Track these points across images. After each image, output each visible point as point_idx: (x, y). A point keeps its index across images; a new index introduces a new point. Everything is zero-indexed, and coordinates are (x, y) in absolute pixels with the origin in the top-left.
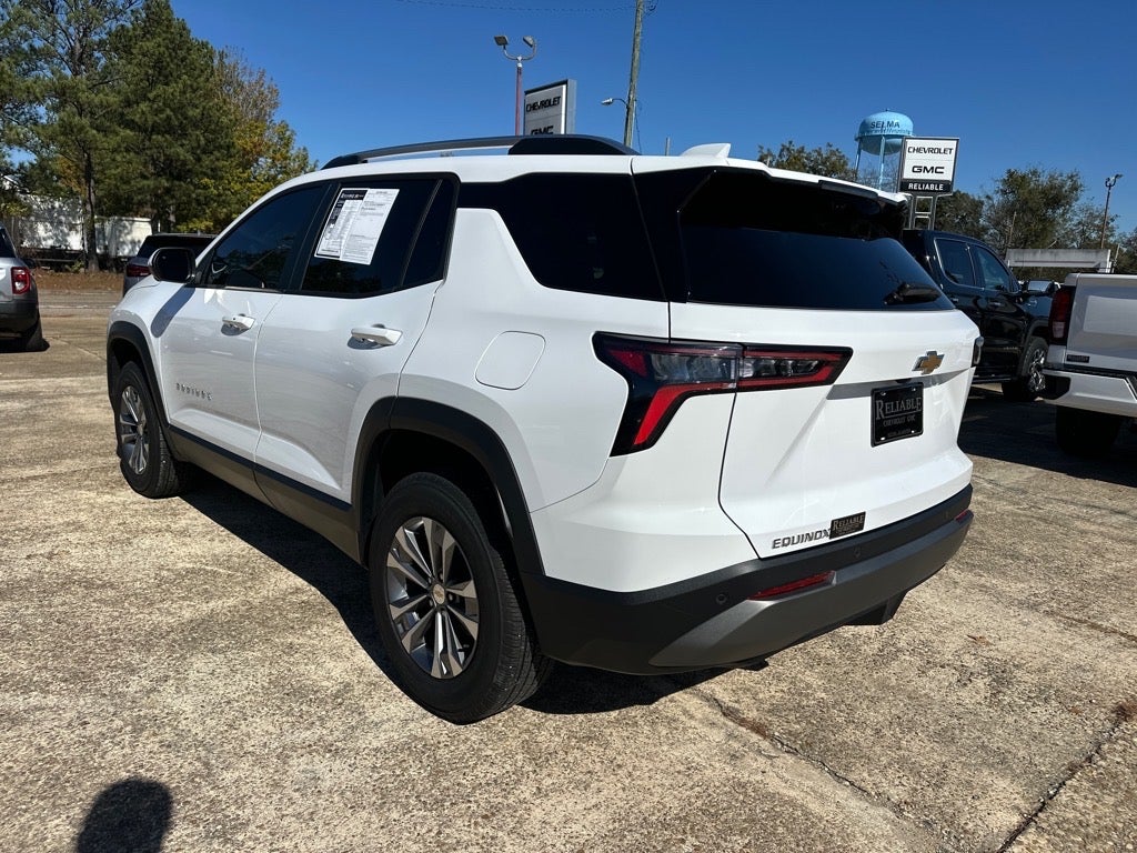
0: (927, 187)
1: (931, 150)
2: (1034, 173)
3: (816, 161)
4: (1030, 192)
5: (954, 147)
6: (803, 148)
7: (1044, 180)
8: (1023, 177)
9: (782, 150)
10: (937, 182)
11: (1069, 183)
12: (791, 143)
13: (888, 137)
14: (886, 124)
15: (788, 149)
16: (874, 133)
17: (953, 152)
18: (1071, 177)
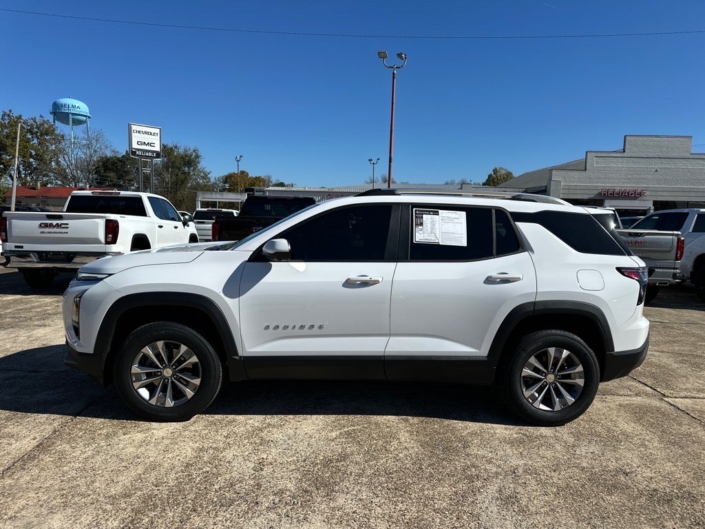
0: (147, 154)
1: (146, 133)
2: (176, 147)
3: (32, 125)
4: (176, 157)
5: (159, 132)
6: (21, 116)
7: (181, 151)
8: (171, 149)
9: (4, 115)
10: (153, 152)
11: (194, 154)
12: (10, 111)
13: (73, 114)
14: (70, 106)
15: (9, 115)
16: (63, 111)
17: (159, 135)
18: (194, 151)
